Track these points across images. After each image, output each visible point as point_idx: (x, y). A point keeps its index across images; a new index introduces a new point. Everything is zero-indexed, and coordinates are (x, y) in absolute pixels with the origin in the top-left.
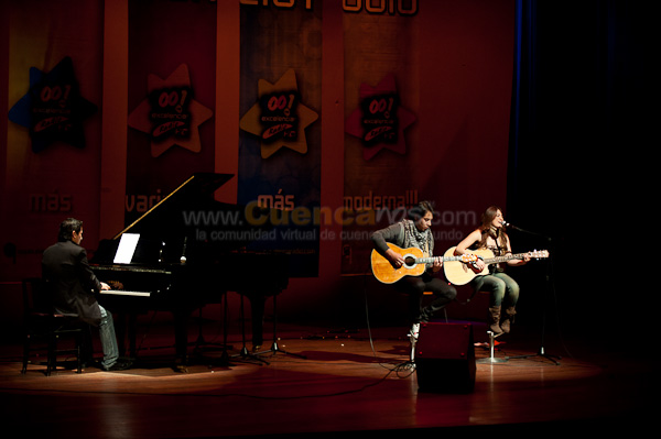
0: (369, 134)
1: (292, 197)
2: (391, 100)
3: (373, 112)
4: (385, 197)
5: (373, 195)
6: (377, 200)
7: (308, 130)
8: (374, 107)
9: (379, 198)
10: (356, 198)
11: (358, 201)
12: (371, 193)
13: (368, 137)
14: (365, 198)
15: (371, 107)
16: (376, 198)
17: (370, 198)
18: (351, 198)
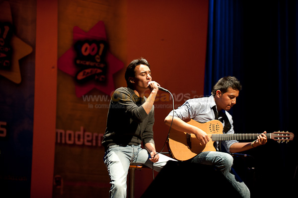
0: (81, 74)
1: (5, 124)
2: (102, 46)
3: (86, 54)
4: (95, 134)
5: (84, 131)
6: (88, 136)
7: (23, 62)
8: (86, 50)
9: (89, 134)
10: (68, 132)
11: (70, 135)
12: (82, 128)
13: (80, 76)
14: (77, 133)
15: (83, 49)
16: (87, 133)
17: (81, 133)
18: (63, 131)
